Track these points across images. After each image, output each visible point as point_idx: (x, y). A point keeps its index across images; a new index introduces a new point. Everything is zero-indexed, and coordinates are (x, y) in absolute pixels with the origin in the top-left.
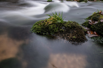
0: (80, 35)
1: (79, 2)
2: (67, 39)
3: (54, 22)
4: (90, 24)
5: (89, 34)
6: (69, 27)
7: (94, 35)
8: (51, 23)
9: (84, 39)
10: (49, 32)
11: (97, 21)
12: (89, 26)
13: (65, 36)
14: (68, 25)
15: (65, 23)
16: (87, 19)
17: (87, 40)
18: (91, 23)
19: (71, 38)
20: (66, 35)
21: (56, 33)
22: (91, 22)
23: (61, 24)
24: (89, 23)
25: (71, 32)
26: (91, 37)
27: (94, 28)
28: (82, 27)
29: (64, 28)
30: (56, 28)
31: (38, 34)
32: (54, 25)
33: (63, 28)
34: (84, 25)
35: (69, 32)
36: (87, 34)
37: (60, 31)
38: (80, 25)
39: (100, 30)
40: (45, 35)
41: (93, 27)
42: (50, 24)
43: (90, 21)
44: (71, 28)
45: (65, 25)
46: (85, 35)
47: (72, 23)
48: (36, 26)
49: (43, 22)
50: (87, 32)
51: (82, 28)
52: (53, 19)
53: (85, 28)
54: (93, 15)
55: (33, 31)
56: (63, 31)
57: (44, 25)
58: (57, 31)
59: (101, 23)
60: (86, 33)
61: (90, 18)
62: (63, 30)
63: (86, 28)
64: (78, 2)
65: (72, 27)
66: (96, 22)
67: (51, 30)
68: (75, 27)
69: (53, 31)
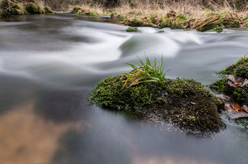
0: (208, 114)
1: (202, 31)
2: (175, 122)
3: (142, 80)
4: (231, 85)
5: (230, 110)
6: (178, 93)
7: (243, 115)
8: (136, 82)
9: (216, 123)
10: (132, 105)
12: (229, 91)
13: (169, 114)
14: (177, 87)
15: (170, 82)
16: (223, 73)
17: (224, 126)
18: (233, 83)
19: (185, 120)
20: (172, 112)
21: (147, 106)
22: (234, 80)
23: (159, 85)
24: (229, 83)
25: (184, 105)
26: (236, 120)
27: (243, 96)
28: (211, 92)
29: (166, 94)
30: (149, 95)
31: (105, 107)
32: (142, 89)
33: (165, 96)
34: (217, 89)
35: (179, 106)
36: (224, 110)
37: (157, 103)
38: (205, 88)
40: (121, 110)
41: (240, 92)
42: (133, 86)
43: (231, 77)
44: (183, 96)
45: (170, 88)
46: (220, 112)
47: (186, 82)
48: (102, 88)
49: (118, 81)
50: (223, 104)
51: (210, 96)
52: (142, 74)
53: (217, 96)
54: (239, 63)
55: (93, 100)
56: (163, 103)
57: (119, 87)
58: (150, 101)
60: (221, 107)
61: (230, 70)
62: (165, 101)
63: (222, 96)
64: (198, 30)
65: (185, 93)
66: (247, 82)
67: (136, 99)
68: (193, 94)
69: (141, 101)
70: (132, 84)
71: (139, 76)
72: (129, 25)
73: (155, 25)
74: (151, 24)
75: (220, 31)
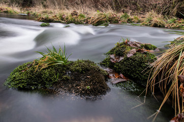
0: (98, 83)
1: (96, 26)
2: (77, 92)
3: (50, 64)
4: (113, 61)
5: (113, 78)
6: (78, 71)
7: (120, 80)
8: (46, 65)
9: (104, 88)
10: (43, 84)
11: (122, 56)
12: (111, 66)
13: (73, 87)
14: (77, 66)
15: (72, 63)
16: (109, 54)
17: (108, 89)
18: (113, 60)
19: (83, 90)
20: (74, 85)
21: (56, 83)
22: (114, 58)
23: (64, 66)
24: (111, 60)
25: (83, 79)
26: (116, 84)
27: (120, 68)
28: (101, 68)
29: (70, 72)
30: (56, 74)
31: (20, 89)
32: (51, 70)
33: (69, 74)
34: (104, 65)
35: (79, 80)
36: (109, 78)
37: (63, 80)
38: (97, 65)
39: (128, 70)
40: (35, 89)
41: (118, 66)
42: (43, 69)
43: (112, 56)
44: (82, 72)
45: (72, 68)
46: (107, 81)
47: (84, 62)
48: (17, 74)
49: (31, 66)
50: (108, 75)
51: (99, 70)
52: (50, 59)
53: (105, 70)
54: (117, 47)
55: (9, 84)
56: (67, 80)
57: (32, 71)
58: (58, 79)
59: (128, 59)
60: (107, 77)
61: (112, 52)
62: (69, 77)
63: (108, 69)
64: (94, 25)
65: (83, 70)
66: (122, 58)
67: (46, 79)
68: (88, 70)
69: (51, 80)
70: (42, 68)
71: (48, 61)
72: (43, 21)
73: (63, 22)
74: (60, 20)
75: (107, 25)
